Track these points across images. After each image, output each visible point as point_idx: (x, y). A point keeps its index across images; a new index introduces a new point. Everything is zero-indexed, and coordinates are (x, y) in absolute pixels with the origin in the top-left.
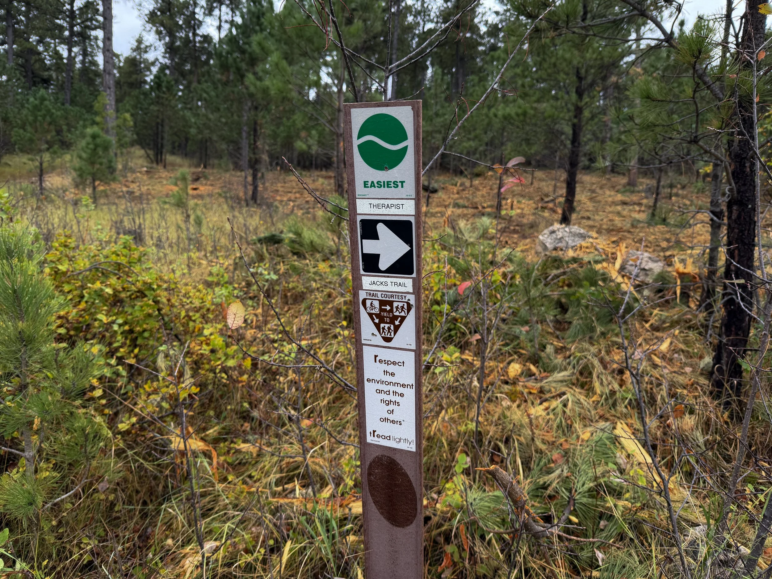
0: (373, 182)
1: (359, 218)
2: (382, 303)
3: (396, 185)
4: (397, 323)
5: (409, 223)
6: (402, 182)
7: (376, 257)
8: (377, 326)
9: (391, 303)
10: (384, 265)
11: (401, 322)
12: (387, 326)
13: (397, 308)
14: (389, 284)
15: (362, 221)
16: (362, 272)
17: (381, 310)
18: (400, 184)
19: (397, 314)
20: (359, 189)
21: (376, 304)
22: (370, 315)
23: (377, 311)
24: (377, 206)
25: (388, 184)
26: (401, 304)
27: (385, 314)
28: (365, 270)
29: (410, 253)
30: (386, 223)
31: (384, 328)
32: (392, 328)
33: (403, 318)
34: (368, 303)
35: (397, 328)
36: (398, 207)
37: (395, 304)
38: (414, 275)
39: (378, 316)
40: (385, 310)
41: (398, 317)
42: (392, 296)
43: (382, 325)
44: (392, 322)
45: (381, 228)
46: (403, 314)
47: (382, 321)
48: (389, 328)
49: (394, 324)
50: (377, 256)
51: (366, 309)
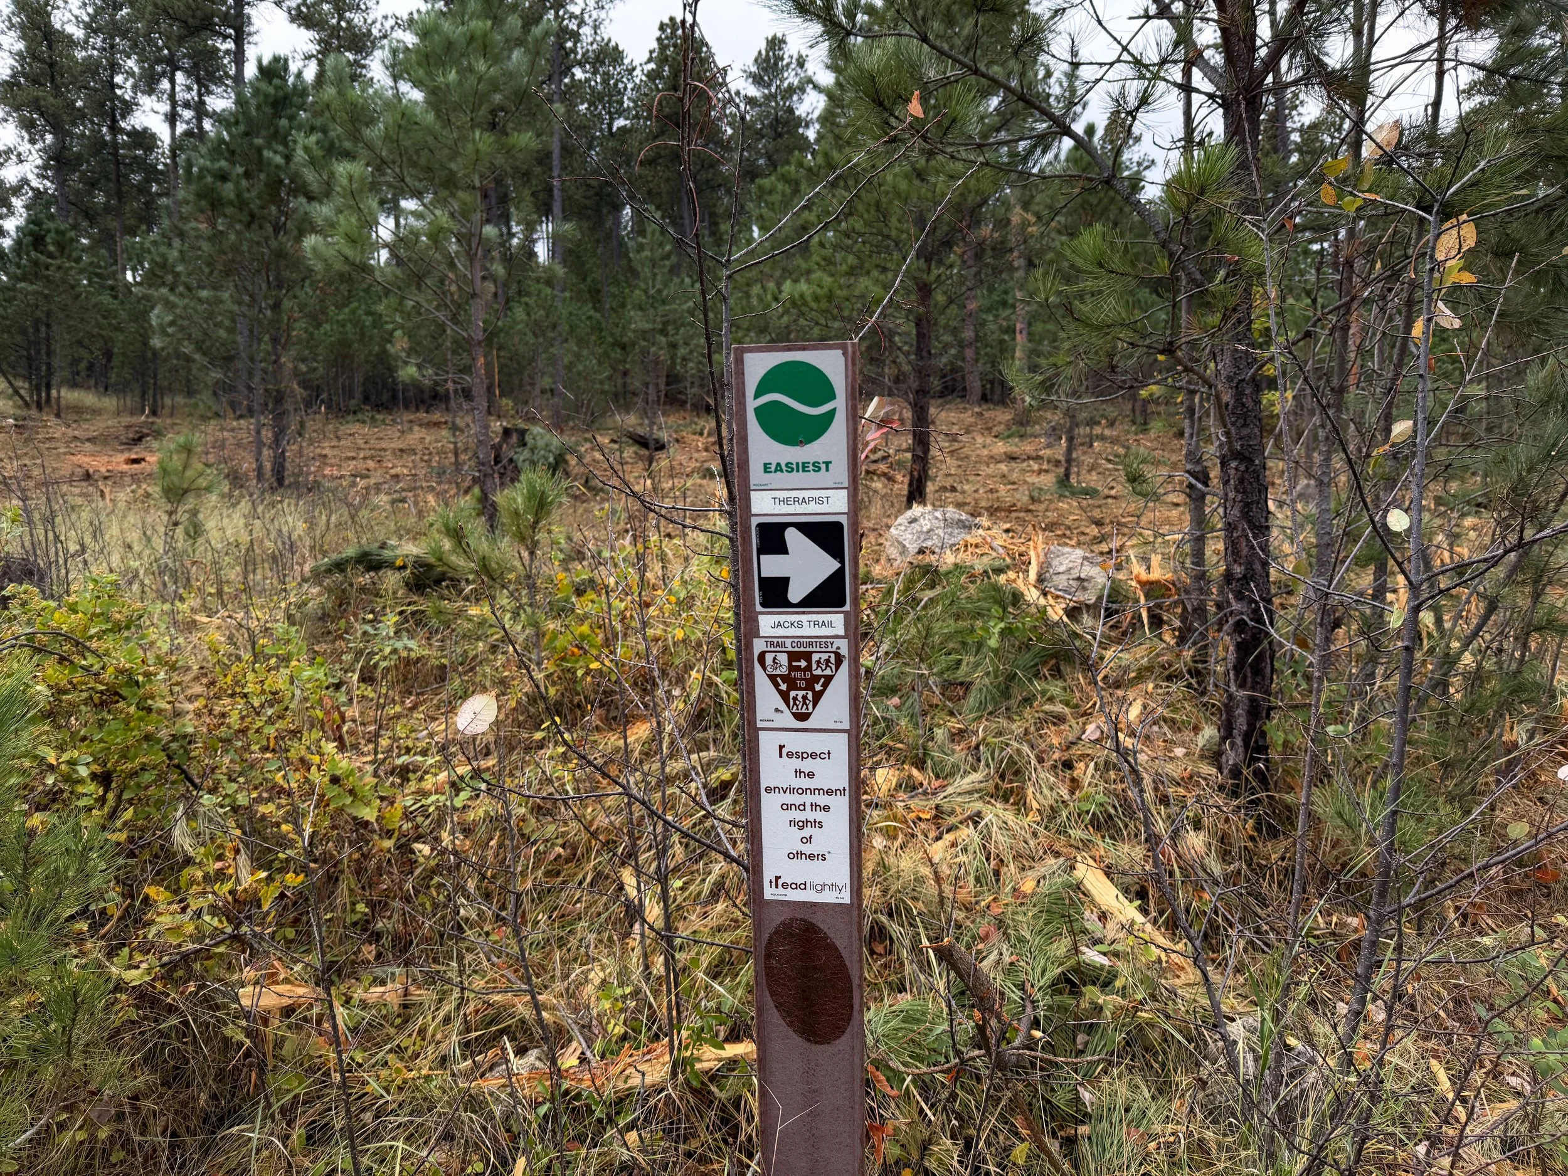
0: (778, 464)
1: (755, 522)
2: (793, 656)
3: (817, 467)
4: (818, 687)
5: (838, 526)
6: (827, 463)
7: (783, 583)
8: (785, 696)
9: (808, 656)
10: (795, 594)
11: (825, 686)
12: (801, 693)
13: (818, 662)
14: (806, 624)
15: (759, 525)
16: (759, 608)
17: (791, 668)
18: (823, 466)
19: (819, 672)
20: (756, 474)
21: (783, 659)
22: (773, 678)
23: (784, 671)
24: (786, 501)
25: (804, 467)
26: (825, 656)
27: (798, 675)
28: (763, 605)
29: (840, 573)
30: (801, 527)
31: (795, 699)
32: (810, 696)
33: (829, 679)
34: (769, 658)
35: (818, 697)
36: (819, 501)
37: (815, 657)
38: (847, 608)
39: (784, 678)
40: (798, 668)
41: (819, 677)
42: (810, 644)
43: (793, 694)
44: (810, 686)
45: (793, 537)
46: (828, 672)
47: (793, 687)
48: (805, 698)
49: (813, 690)
50: (785, 581)
51: (764, 668)
